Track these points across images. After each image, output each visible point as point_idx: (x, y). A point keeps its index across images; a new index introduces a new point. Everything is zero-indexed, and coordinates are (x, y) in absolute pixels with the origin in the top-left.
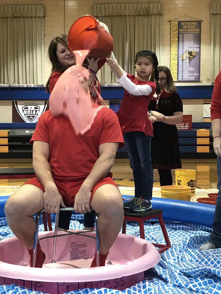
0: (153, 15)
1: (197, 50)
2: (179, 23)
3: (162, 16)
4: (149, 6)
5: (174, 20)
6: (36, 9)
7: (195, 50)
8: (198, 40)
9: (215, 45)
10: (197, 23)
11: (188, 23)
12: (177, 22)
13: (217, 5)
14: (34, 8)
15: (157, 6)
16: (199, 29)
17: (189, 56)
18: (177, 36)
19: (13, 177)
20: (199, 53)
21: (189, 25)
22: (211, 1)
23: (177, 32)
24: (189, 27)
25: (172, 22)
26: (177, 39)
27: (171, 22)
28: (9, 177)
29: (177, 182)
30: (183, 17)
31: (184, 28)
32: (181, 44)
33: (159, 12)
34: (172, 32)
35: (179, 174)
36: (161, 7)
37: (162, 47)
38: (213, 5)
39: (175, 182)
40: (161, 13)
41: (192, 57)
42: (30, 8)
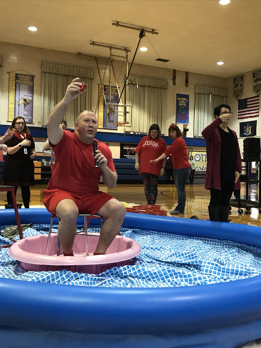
1: (30, 98)
2: (17, 75)
3: (2, 67)
5: (13, 72)
7: (29, 98)
8: (31, 90)
9: (45, 96)
10: (31, 77)
11: (23, 76)
12: (15, 74)
13: (46, 65)
16: (32, 82)
17: (24, 102)
18: (15, 85)
20: (32, 101)
21: (25, 78)
22: (42, 62)
23: (15, 82)
24: (24, 79)
25: (10, 74)
26: (14, 88)
27: (9, 73)
30: (20, 70)
31: (20, 80)
32: (17, 92)
34: (10, 81)
37: (2, 93)
38: (44, 65)
40: (2, 65)
41: (26, 104)
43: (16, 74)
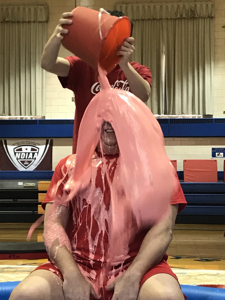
0: (201, 17)
3: (213, 19)
4: (196, 5)
14: (32, 10)
15: (207, 5)
19: (14, 257)
28: (9, 257)
33: (210, 13)
36: (212, 8)
40: (213, 16)
42: (27, 10)
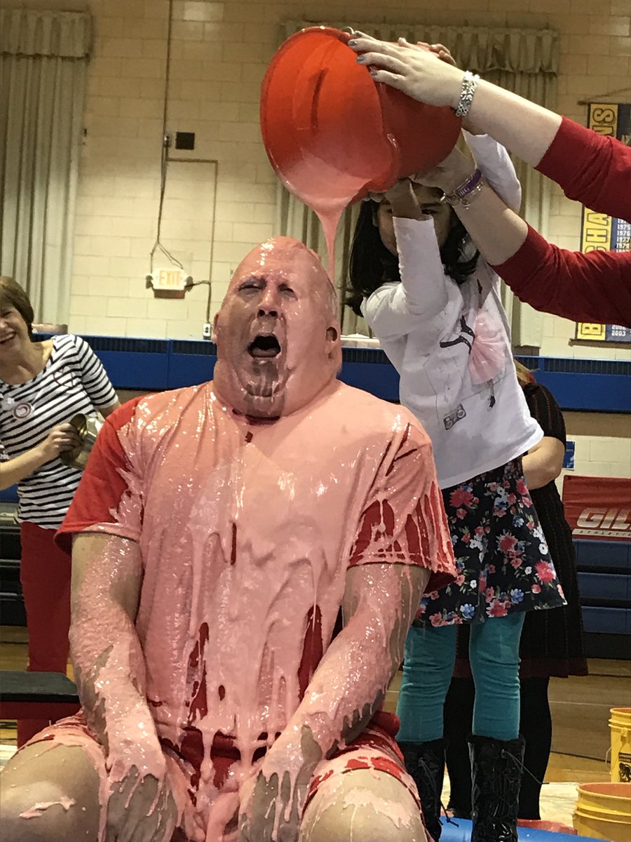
0: (522, 72)
2: (624, 110)
3: (554, 79)
4: (507, 37)
5: (602, 100)
6: (56, 25)
12: (615, 108)
14: (47, 22)
15: (539, 39)
25: (593, 107)
27: (589, 105)
29: (615, 762)
33: (545, 64)
35: (626, 729)
36: (552, 47)
37: (551, 206)
39: (609, 762)
40: (554, 69)
42: (32, 21)
43: (620, 106)
